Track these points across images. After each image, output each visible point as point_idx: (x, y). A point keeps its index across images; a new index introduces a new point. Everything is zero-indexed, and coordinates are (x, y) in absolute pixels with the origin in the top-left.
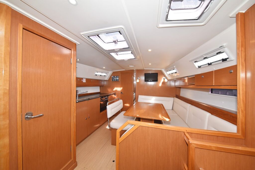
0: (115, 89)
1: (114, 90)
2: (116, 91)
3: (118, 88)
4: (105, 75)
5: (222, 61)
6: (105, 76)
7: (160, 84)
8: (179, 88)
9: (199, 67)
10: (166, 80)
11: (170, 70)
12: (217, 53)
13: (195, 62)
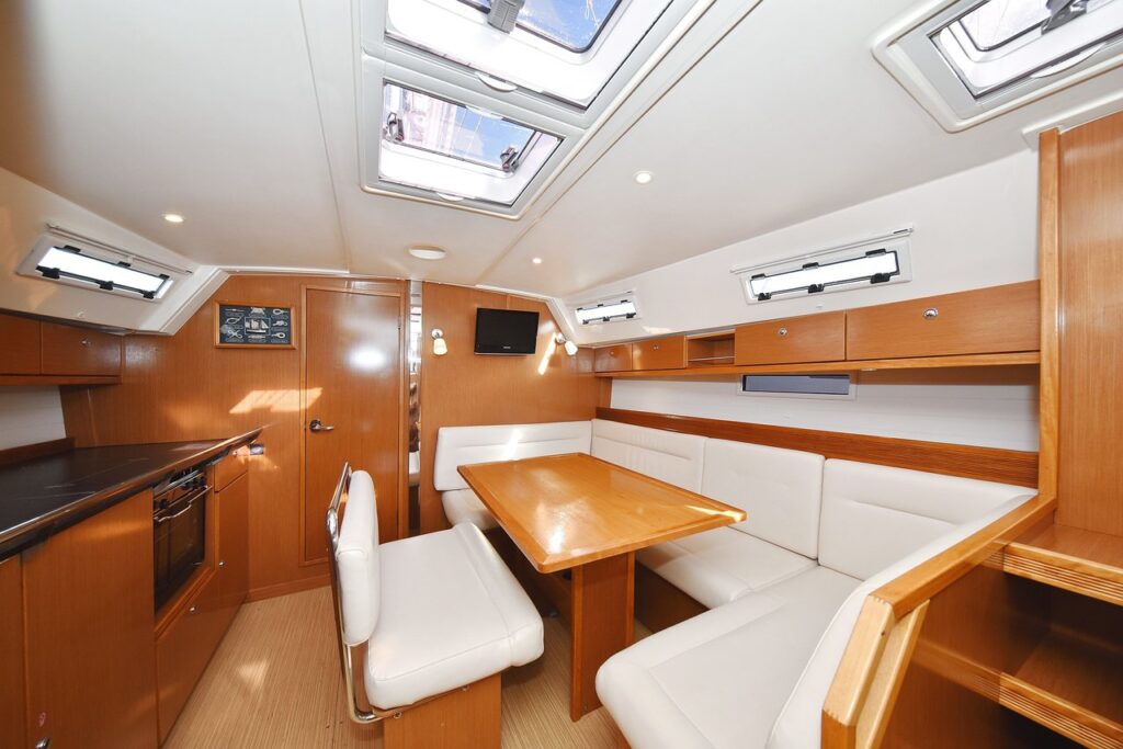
0: (252, 402)
1: (244, 406)
2: (262, 414)
3: (280, 393)
4: (149, 289)
5: (872, 282)
6: (149, 295)
7: (541, 364)
8: (606, 380)
9: (763, 297)
10: (572, 349)
11: (601, 309)
12: (869, 254)
13: (754, 277)
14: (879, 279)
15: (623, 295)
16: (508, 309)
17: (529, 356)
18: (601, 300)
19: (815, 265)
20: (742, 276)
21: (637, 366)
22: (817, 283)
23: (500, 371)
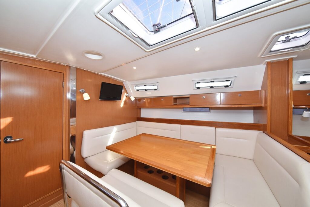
5: (225, 87)
7: (122, 103)
8: (139, 108)
9: (198, 88)
10: (133, 99)
11: (145, 86)
12: (226, 81)
13: (197, 83)
14: (227, 86)
15: (155, 83)
16: (111, 83)
17: (118, 101)
18: (146, 84)
19: (214, 82)
20: (194, 82)
21: (147, 105)
22: (213, 86)
23: (107, 106)
